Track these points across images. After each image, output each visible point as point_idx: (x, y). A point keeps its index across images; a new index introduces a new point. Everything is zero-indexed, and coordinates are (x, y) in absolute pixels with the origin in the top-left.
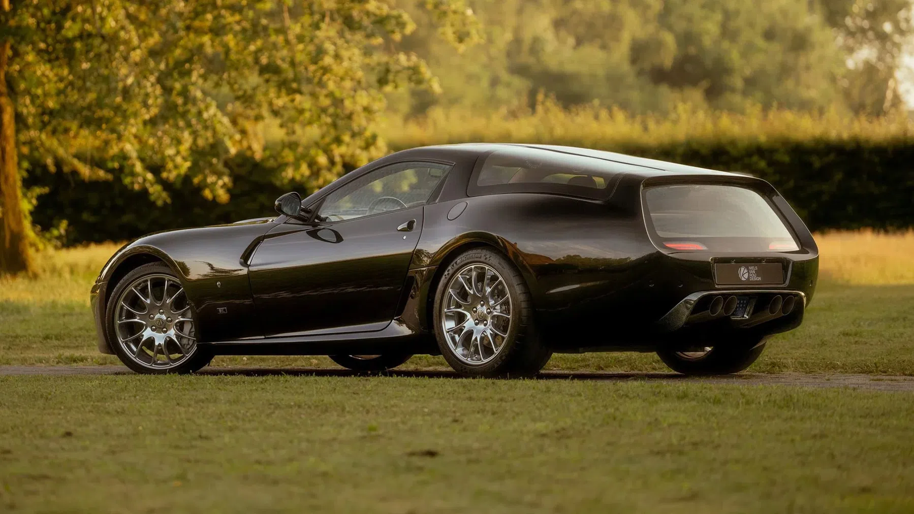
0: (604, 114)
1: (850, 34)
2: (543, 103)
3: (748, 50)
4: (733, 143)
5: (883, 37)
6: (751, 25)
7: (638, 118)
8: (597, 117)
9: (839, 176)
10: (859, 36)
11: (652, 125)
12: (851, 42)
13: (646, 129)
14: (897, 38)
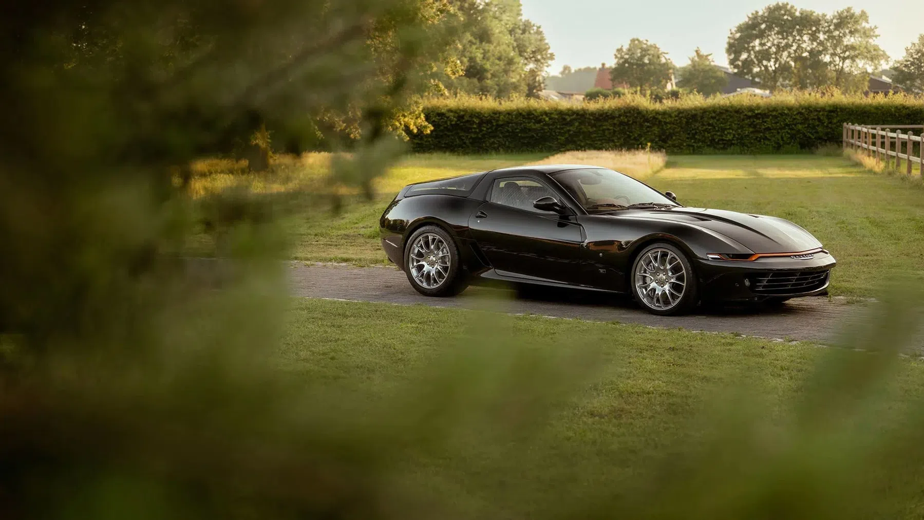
0: (484, 97)
1: (526, 59)
2: (460, 93)
3: (493, 64)
4: (535, 110)
5: (537, 61)
6: (493, 55)
7: (498, 100)
8: (481, 99)
9: (577, 124)
10: (529, 60)
11: (503, 102)
12: (526, 61)
13: (500, 104)
14: (542, 61)
